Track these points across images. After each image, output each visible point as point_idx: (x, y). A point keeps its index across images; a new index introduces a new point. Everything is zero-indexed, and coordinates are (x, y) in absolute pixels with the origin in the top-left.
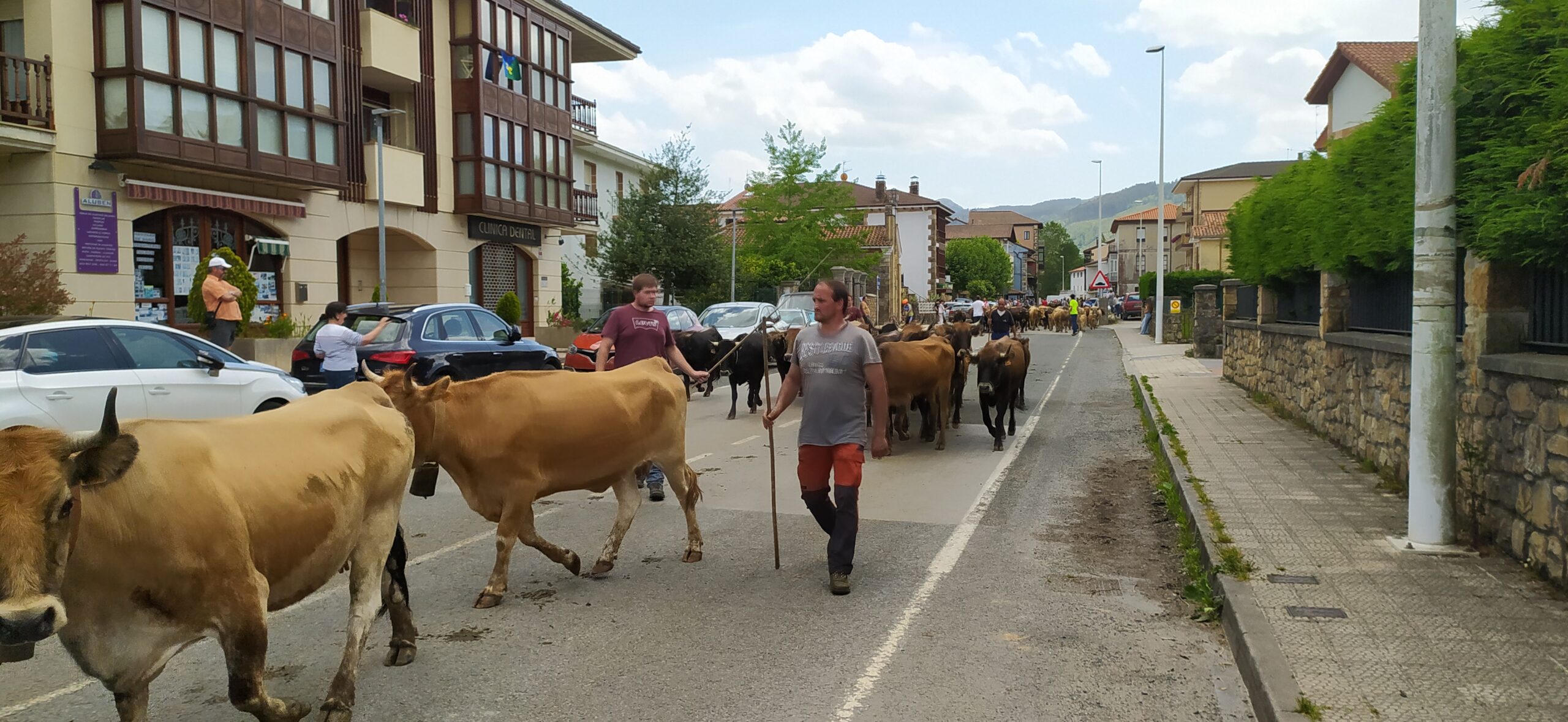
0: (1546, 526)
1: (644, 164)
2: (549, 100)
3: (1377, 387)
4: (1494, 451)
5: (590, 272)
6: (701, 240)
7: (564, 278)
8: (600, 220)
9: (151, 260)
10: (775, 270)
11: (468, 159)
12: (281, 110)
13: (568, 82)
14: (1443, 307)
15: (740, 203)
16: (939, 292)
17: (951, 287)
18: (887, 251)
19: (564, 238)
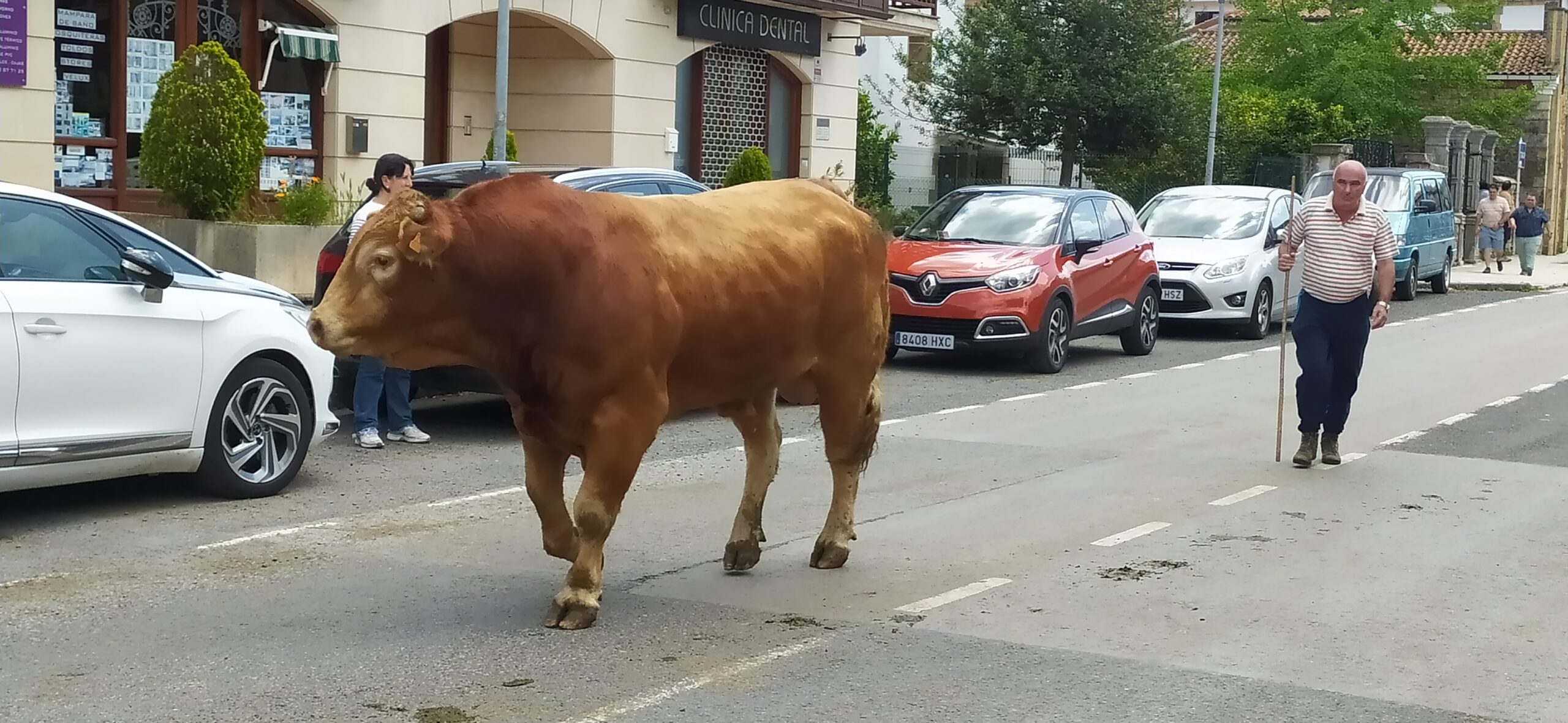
5: (914, 112)
6: (1146, 53)
7: (863, 122)
8: (941, 7)
10: (1299, 121)
18: (1546, 86)
19: (867, 41)
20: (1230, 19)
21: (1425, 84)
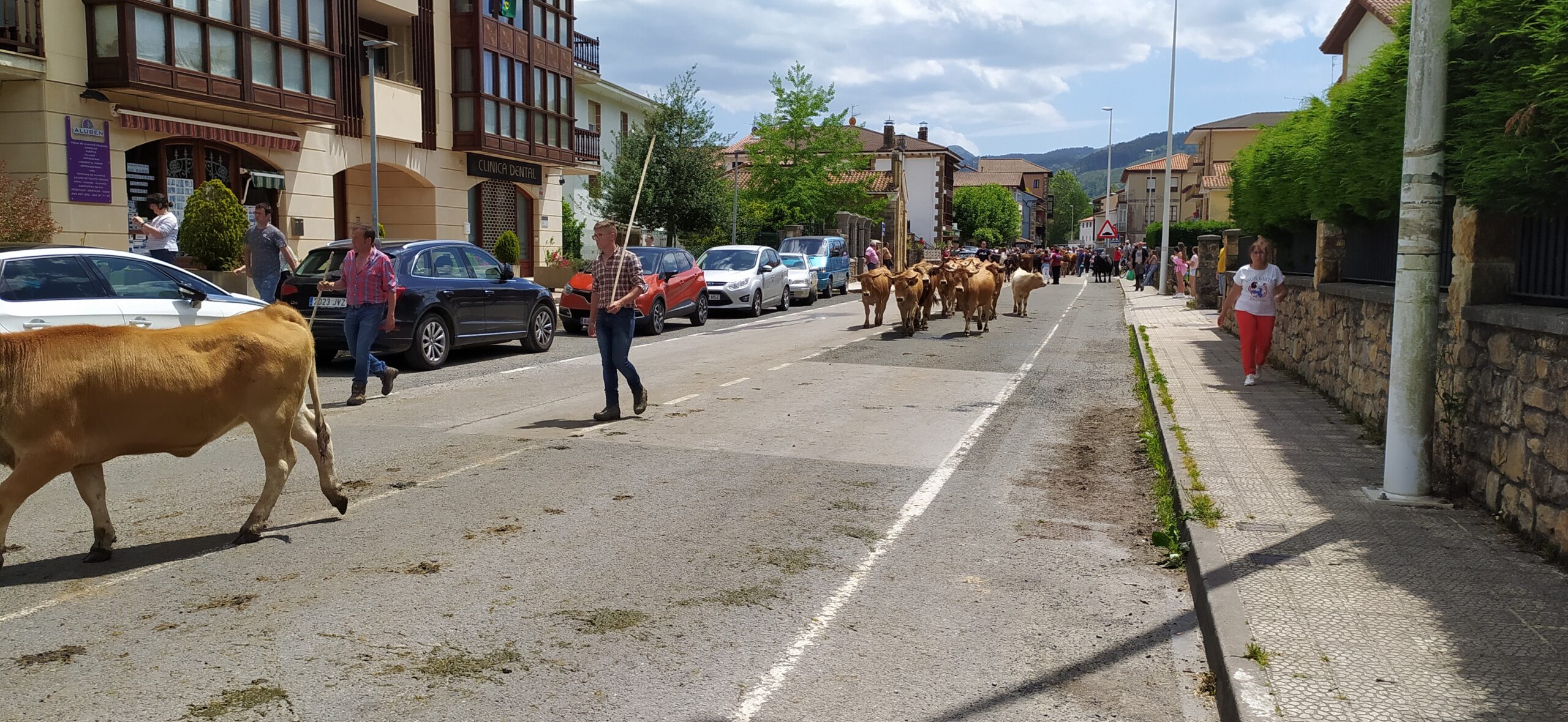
0: (1518, 478)
1: (649, 104)
2: (551, 37)
3: (1365, 338)
4: (1473, 403)
6: (705, 183)
7: (567, 216)
9: (145, 191)
11: (466, 94)
12: (276, 44)
13: (570, 20)
14: (1427, 255)
15: (746, 145)
16: (946, 240)
17: (958, 234)
18: (893, 197)
19: (566, 178)
20: (747, 166)
21: (839, 197)
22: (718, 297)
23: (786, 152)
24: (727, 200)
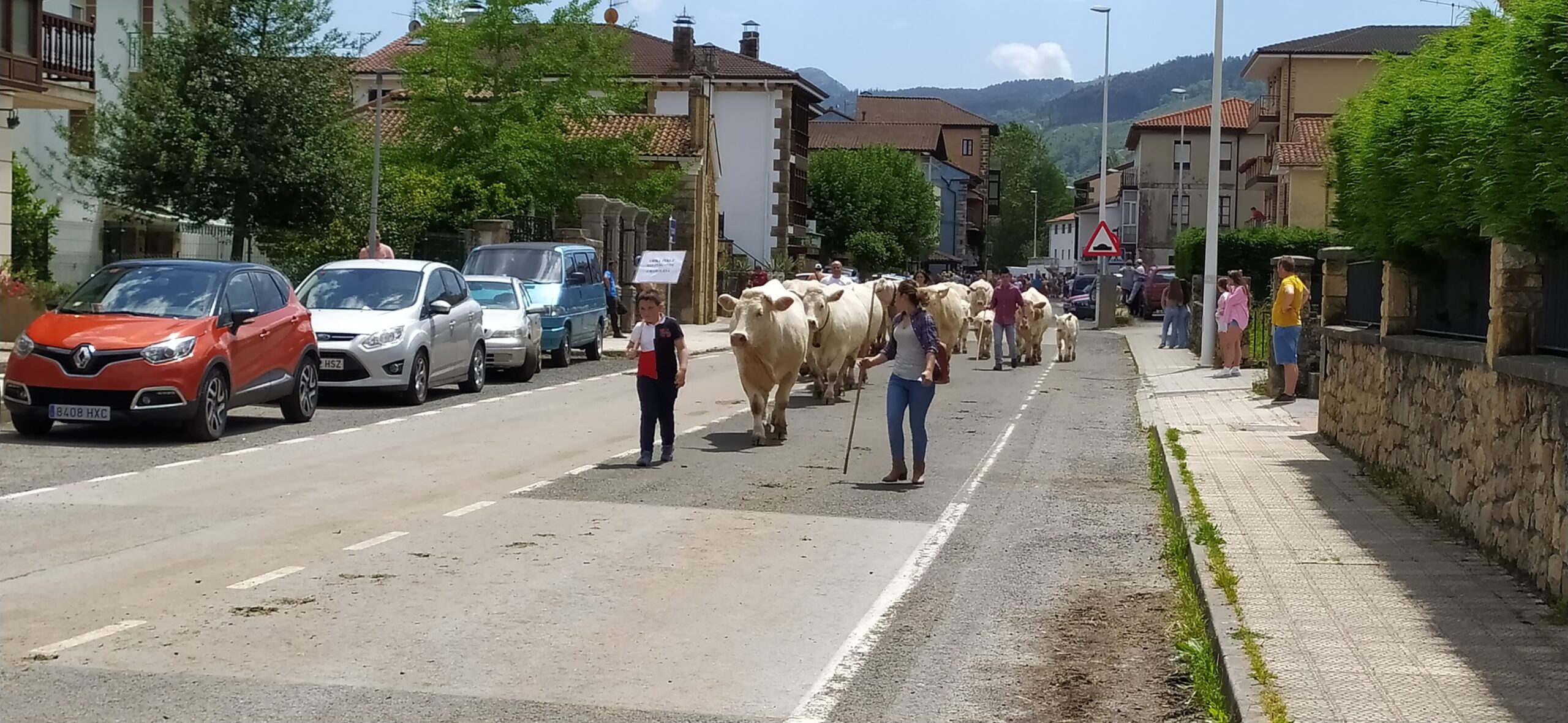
5: (76, 186)
6: (313, 131)
7: (19, 196)
8: (100, 81)
15: (398, 59)
16: (794, 253)
17: (817, 243)
18: (693, 168)
19: (22, 114)
20: (400, 98)
21: (583, 164)
22: (339, 365)
23: (481, 74)
24: (358, 167)
